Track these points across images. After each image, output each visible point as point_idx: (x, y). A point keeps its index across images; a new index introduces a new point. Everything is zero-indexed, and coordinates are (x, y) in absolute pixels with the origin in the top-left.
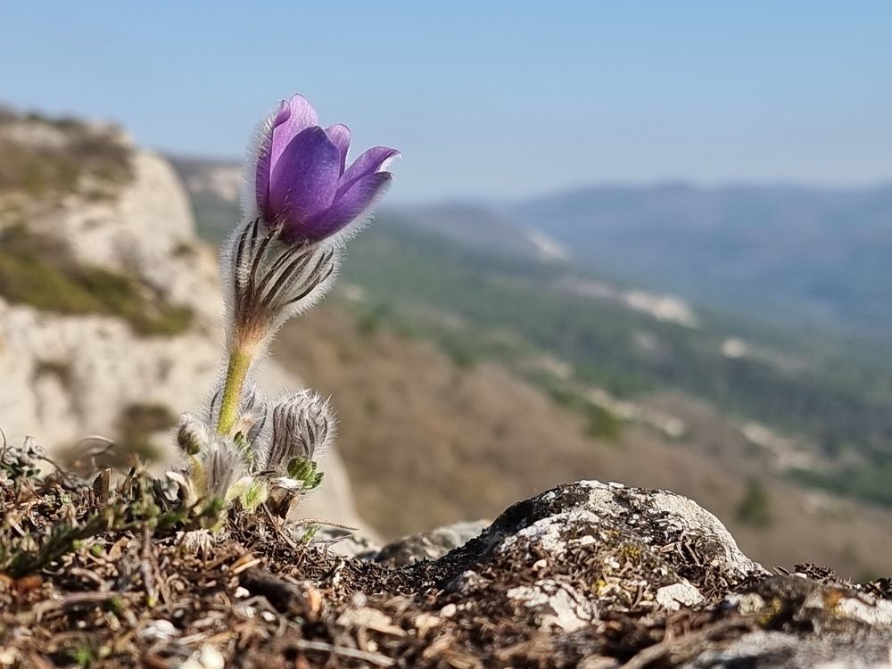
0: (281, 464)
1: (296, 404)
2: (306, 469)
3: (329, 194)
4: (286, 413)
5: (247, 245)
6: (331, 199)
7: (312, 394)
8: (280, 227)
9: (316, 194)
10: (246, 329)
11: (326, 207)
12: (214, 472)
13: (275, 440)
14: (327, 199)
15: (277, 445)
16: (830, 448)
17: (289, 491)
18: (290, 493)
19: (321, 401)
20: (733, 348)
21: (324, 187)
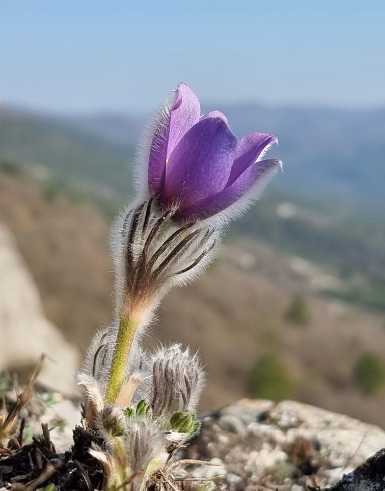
0: (162, 415)
1: (171, 358)
2: (187, 422)
3: (222, 180)
4: (164, 367)
5: (140, 225)
6: (224, 184)
7: (183, 349)
8: (175, 209)
9: (211, 180)
10: (137, 298)
11: (219, 191)
12: (136, 452)
13: (156, 394)
14: (220, 184)
15: (158, 399)
16: (345, 273)
17: (173, 442)
18: (174, 445)
19: (191, 354)
20: (286, 211)
21: (219, 173)
